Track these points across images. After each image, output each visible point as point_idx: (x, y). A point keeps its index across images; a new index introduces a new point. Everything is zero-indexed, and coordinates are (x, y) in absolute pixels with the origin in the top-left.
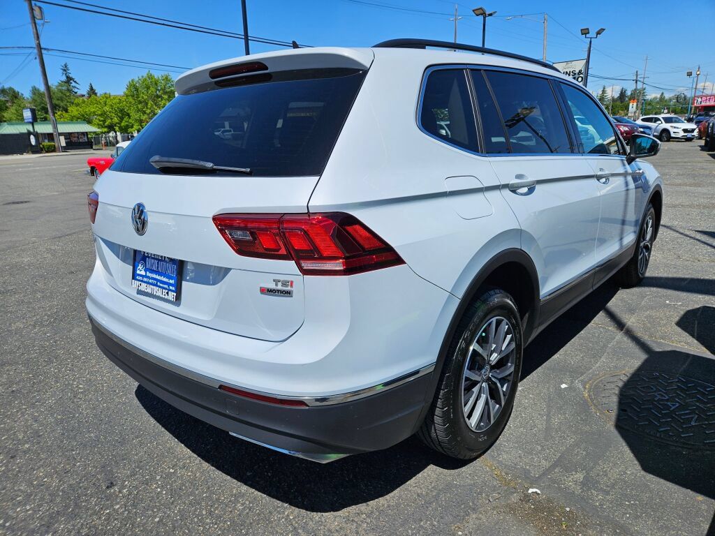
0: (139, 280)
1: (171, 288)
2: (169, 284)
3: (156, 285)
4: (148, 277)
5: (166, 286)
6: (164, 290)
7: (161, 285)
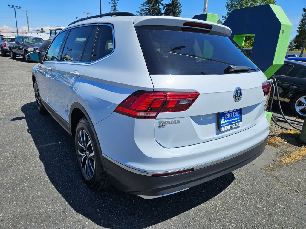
0: (223, 126)
1: (238, 121)
2: (237, 120)
3: (231, 124)
4: (226, 123)
5: (236, 122)
6: (236, 124)
7: (234, 122)
